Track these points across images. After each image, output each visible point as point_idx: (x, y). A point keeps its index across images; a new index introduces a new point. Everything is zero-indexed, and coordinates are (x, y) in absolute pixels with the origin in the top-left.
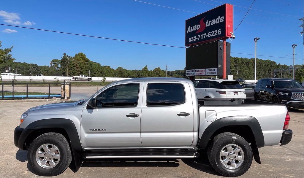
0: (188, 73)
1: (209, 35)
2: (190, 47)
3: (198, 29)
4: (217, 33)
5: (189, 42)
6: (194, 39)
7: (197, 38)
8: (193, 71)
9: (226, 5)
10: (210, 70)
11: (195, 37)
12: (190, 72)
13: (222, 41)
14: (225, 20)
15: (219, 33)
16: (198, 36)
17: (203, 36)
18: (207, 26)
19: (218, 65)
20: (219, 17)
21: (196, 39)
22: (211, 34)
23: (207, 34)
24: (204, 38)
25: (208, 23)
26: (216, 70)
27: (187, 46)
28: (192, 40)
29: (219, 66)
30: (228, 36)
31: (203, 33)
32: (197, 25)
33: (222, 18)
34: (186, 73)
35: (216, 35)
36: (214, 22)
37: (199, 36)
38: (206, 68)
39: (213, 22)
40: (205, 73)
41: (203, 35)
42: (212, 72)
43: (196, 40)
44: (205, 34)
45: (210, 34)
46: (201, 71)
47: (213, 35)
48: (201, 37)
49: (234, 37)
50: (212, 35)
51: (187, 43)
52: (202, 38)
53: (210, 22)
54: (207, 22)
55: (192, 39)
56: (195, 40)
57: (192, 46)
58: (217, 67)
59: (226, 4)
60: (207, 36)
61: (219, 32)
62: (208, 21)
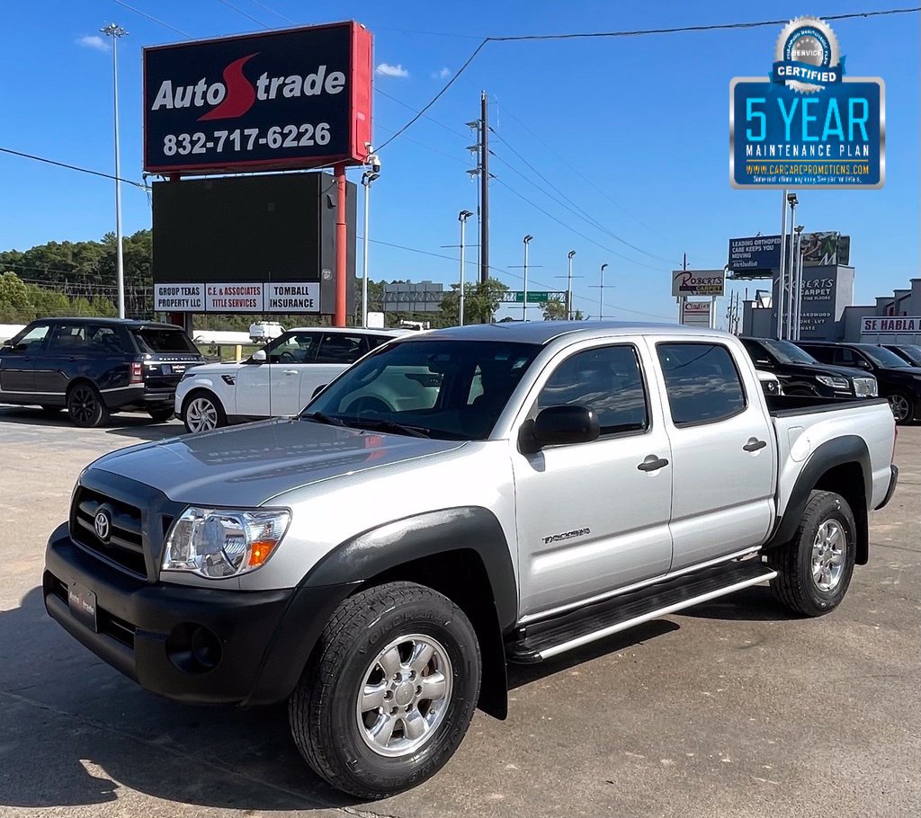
0: (166, 297)
1: (273, 138)
2: (168, 179)
3: (212, 101)
4: (313, 137)
5: (167, 152)
6: (193, 143)
7: (210, 145)
8: (192, 292)
9: (355, 29)
10: (287, 290)
11: (203, 136)
12: (180, 296)
13: (331, 171)
14: (348, 87)
15: (323, 137)
16: (217, 134)
17: (245, 139)
18: (262, 96)
19: (323, 271)
20: (322, 69)
21: (204, 146)
22: (284, 136)
23: (263, 134)
24: (250, 147)
25: (266, 87)
26: (313, 289)
27: (153, 172)
28: (184, 148)
29: (326, 274)
30: (360, 158)
31: (242, 124)
32: (209, 84)
33: (336, 79)
34: (157, 297)
35: (305, 142)
36: (297, 87)
37: (223, 134)
38: (263, 281)
39: (295, 86)
40: (260, 303)
41: (242, 133)
42: (293, 297)
43: (204, 151)
44: (254, 132)
45: (279, 138)
46: (238, 291)
47: (295, 144)
48: (229, 143)
49: (377, 162)
50: (289, 143)
51: (154, 158)
52: (237, 148)
53: (276, 82)
54: (263, 81)
55: (179, 144)
56: (198, 150)
57: (175, 177)
58: (318, 279)
59: (352, 23)
60: (262, 141)
61: (321, 134)
62: (270, 77)
